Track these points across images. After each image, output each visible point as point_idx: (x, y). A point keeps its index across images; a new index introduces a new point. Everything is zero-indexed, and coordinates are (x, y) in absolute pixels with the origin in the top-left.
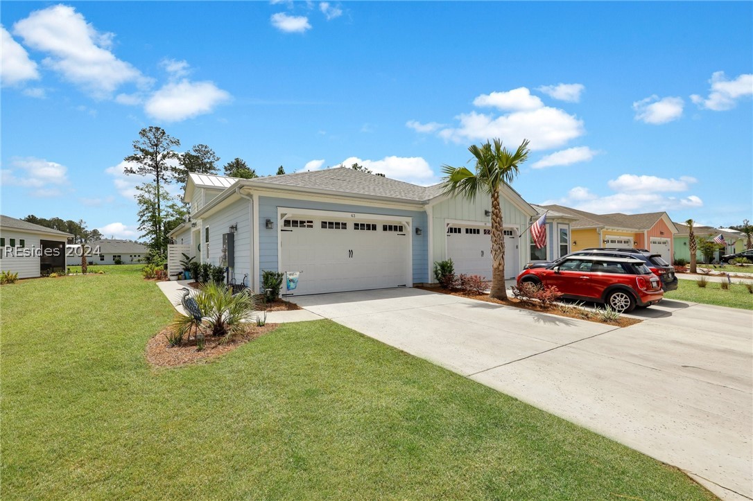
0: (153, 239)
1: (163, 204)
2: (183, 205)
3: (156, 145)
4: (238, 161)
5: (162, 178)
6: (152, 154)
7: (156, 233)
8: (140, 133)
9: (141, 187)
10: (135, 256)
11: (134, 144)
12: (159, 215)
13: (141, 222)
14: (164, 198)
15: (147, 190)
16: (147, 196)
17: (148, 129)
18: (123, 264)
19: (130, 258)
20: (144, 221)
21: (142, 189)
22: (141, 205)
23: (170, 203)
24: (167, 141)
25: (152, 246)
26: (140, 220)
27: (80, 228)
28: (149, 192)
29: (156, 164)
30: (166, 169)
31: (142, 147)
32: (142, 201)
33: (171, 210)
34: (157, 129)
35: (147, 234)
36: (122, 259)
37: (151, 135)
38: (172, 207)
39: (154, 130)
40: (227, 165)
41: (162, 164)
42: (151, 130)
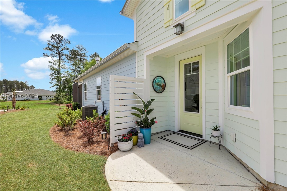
0: (57, 88)
1: (62, 71)
2: (72, 72)
3: (59, 43)
4: (96, 54)
5: (62, 59)
6: (57, 48)
7: (59, 85)
8: (51, 37)
9: (51, 62)
10: (48, 96)
11: (48, 42)
12: (60, 76)
13: (51, 79)
14: (63, 68)
15: (54, 63)
16: (54, 66)
17: (55, 35)
18: (43, 100)
19: (46, 97)
20: (53, 79)
21: (52, 63)
22: (51, 71)
23: (66, 71)
24: (64, 42)
25: (57, 92)
26: (51, 78)
27: (25, 84)
28: (56, 64)
29: (59, 52)
30: (63, 55)
31: (52, 44)
32: (52, 68)
33: (66, 74)
34: (59, 35)
35: (54, 86)
36: (43, 98)
37: (56, 38)
38: (67, 72)
39: (58, 36)
40: (91, 55)
41: (62, 53)
42: (56, 36)
